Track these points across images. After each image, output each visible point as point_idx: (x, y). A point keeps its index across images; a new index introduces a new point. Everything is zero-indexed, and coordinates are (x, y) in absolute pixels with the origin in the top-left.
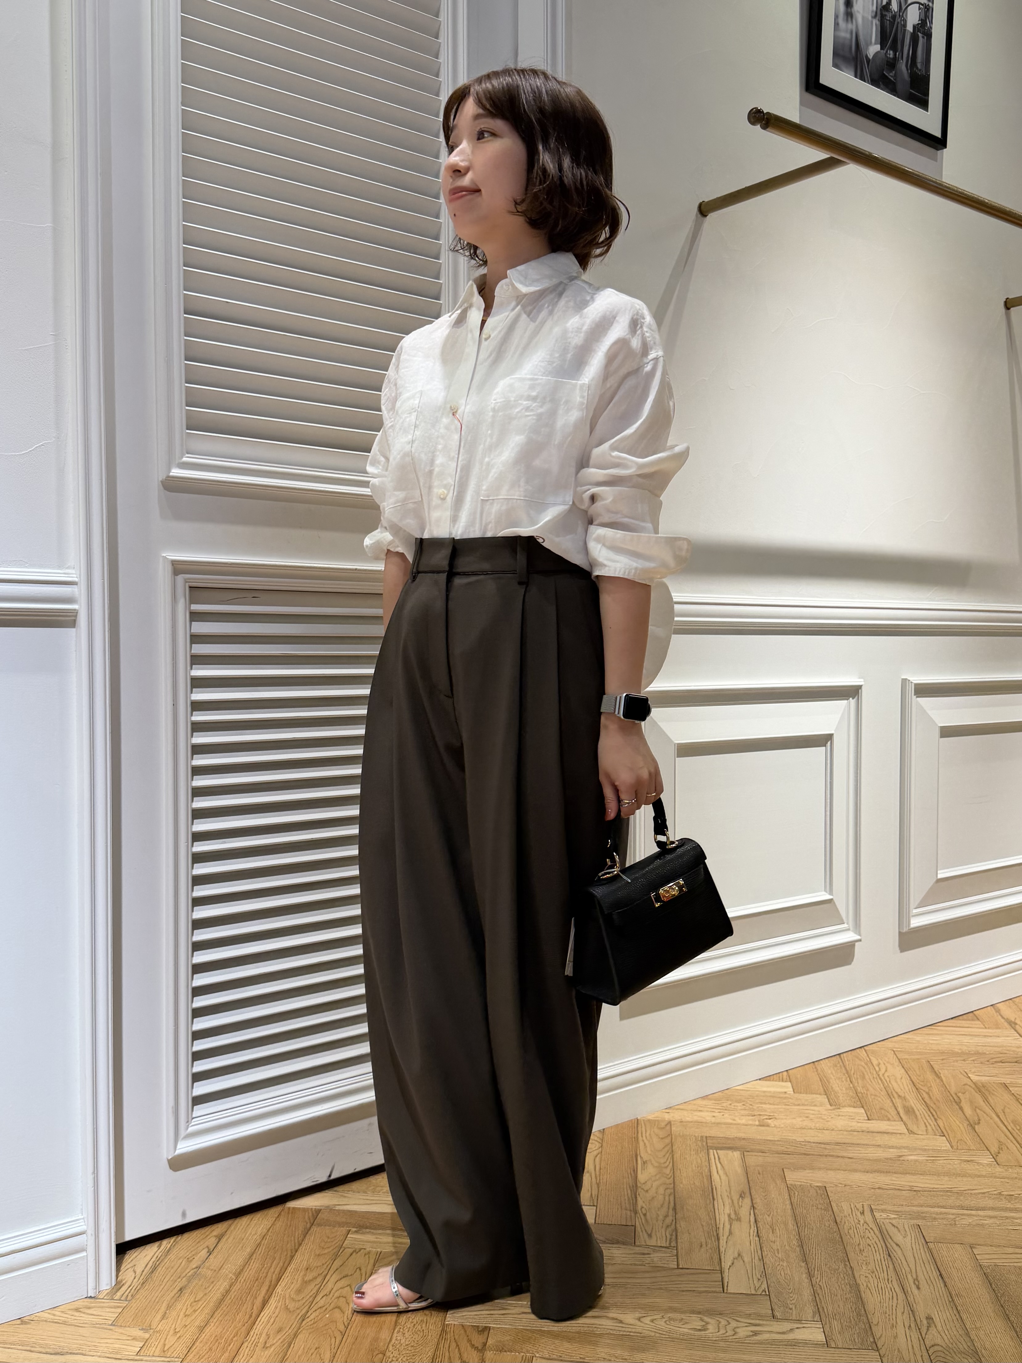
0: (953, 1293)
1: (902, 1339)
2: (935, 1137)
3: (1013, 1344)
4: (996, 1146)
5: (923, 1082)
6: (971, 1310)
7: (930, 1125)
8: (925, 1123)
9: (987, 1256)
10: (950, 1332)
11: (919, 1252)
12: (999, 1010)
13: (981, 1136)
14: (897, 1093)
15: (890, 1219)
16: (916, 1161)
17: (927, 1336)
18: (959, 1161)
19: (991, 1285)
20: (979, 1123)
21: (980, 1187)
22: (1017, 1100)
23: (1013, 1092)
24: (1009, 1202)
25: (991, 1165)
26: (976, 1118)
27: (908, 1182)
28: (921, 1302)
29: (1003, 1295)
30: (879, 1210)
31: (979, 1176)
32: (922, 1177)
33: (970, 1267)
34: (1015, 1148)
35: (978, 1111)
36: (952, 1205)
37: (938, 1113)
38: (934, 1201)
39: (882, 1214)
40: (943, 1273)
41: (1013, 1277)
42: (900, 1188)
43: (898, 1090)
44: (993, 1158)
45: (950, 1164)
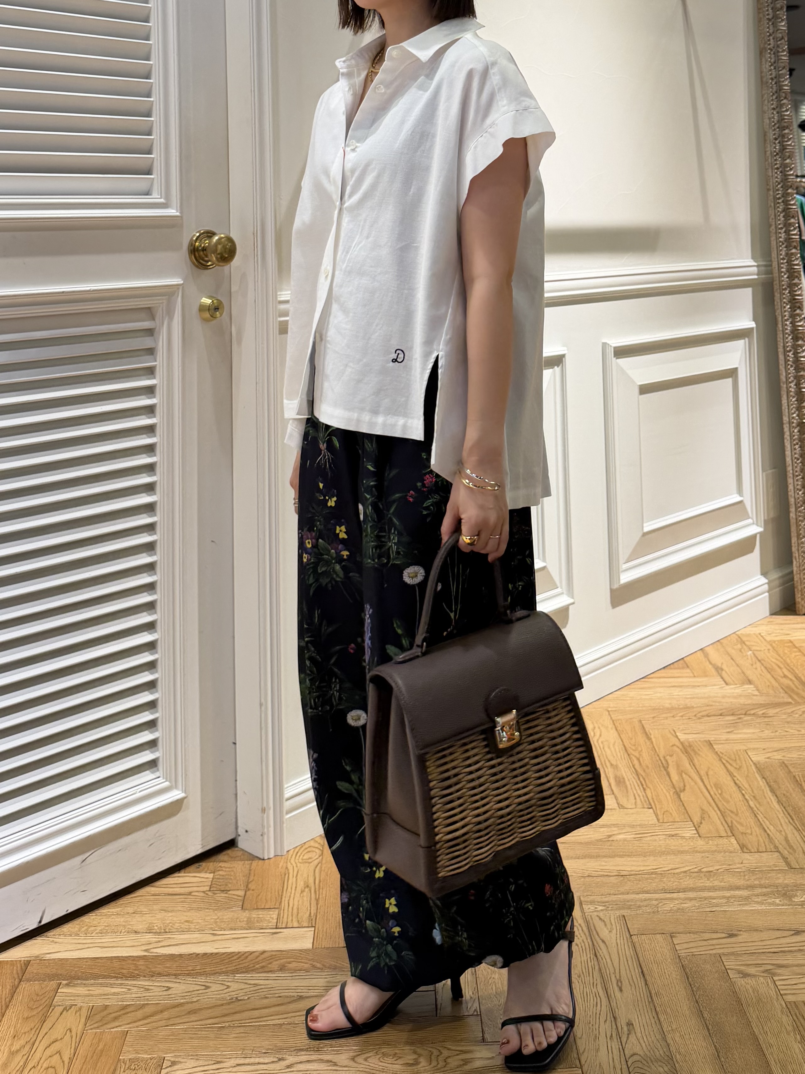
0: (653, 992)
1: (603, 1050)
2: (642, 810)
3: (705, 1044)
4: (699, 815)
5: (635, 745)
6: (668, 1010)
7: (639, 796)
8: (634, 795)
9: (685, 946)
10: (648, 1037)
11: (623, 948)
12: (708, 654)
13: (685, 805)
14: (609, 761)
15: (598, 911)
16: (625, 840)
17: (627, 1045)
18: (664, 837)
19: (688, 978)
20: (684, 790)
21: (682, 865)
22: (720, 760)
23: (717, 750)
24: (708, 880)
25: (693, 838)
26: (682, 785)
27: (615, 866)
28: (623, 1006)
29: (698, 988)
30: (587, 902)
31: (682, 852)
32: (629, 859)
33: (669, 960)
34: (716, 816)
35: (684, 776)
36: (656, 889)
37: (647, 781)
38: (639, 886)
39: (589, 906)
40: (644, 969)
41: (708, 967)
42: (609, 874)
43: (611, 758)
44: (696, 829)
45: (656, 840)
